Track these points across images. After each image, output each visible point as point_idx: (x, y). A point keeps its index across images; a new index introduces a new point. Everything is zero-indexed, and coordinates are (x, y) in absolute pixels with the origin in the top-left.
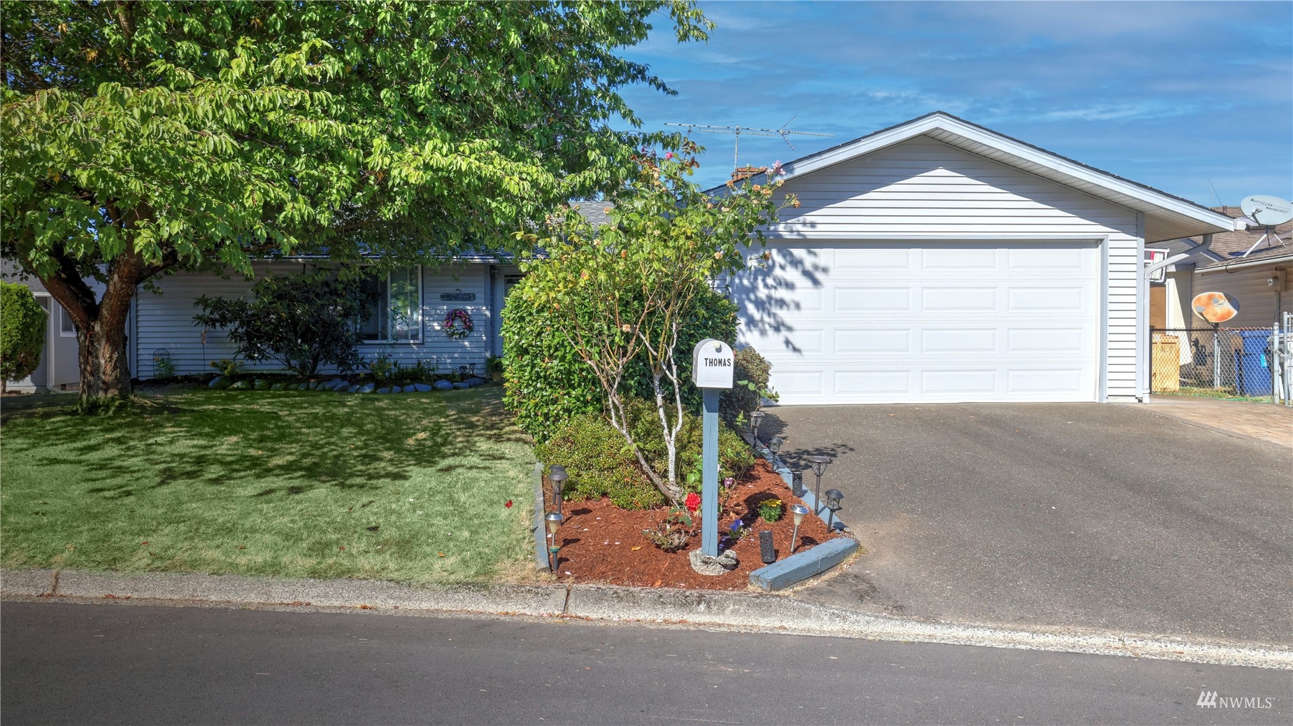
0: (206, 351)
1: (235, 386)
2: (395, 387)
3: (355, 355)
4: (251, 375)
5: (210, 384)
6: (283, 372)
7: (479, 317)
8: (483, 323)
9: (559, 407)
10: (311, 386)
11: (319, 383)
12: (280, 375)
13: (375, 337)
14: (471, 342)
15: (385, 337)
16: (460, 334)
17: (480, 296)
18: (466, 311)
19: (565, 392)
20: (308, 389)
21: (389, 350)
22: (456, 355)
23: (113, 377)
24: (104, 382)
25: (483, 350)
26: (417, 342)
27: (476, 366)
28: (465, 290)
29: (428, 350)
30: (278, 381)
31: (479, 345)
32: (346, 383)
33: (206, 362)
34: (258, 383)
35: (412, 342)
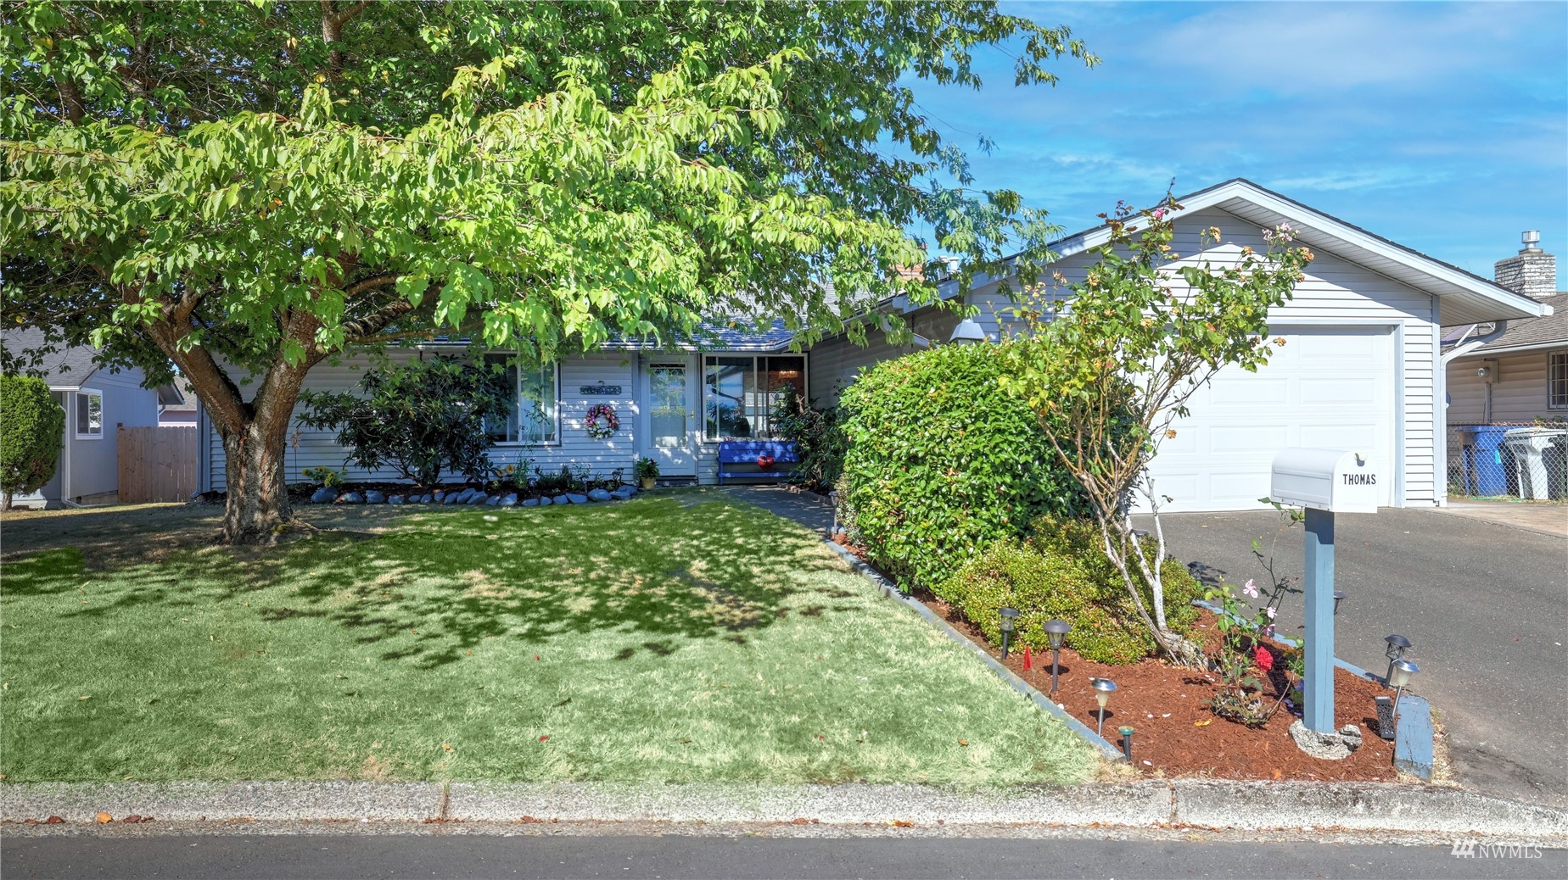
0: (298, 457)
1: (343, 498)
2: (544, 499)
3: (483, 460)
4: (358, 485)
5: (314, 497)
6: (398, 482)
7: (626, 414)
8: (630, 421)
9: (962, 532)
10: (437, 498)
11: (446, 494)
12: (394, 484)
13: (503, 438)
14: (614, 443)
15: (514, 438)
16: (604, 434)
17: (627, 389)
18: (609, 406)
19: (970, 512)
20: (433, 501)
21: (526, 453)
22: (599, 458)
23: (272, 495)
24: (261, 501)
25: (630, 452)
26: (552, 443)
27: (625, 472)
28: (608, 383)
29: (567, 453)
30: (395, 493)
31: (626, 446)
32: (483, 494)
33: (299, 470)
34: (370, 495)
35: (546, 443)
